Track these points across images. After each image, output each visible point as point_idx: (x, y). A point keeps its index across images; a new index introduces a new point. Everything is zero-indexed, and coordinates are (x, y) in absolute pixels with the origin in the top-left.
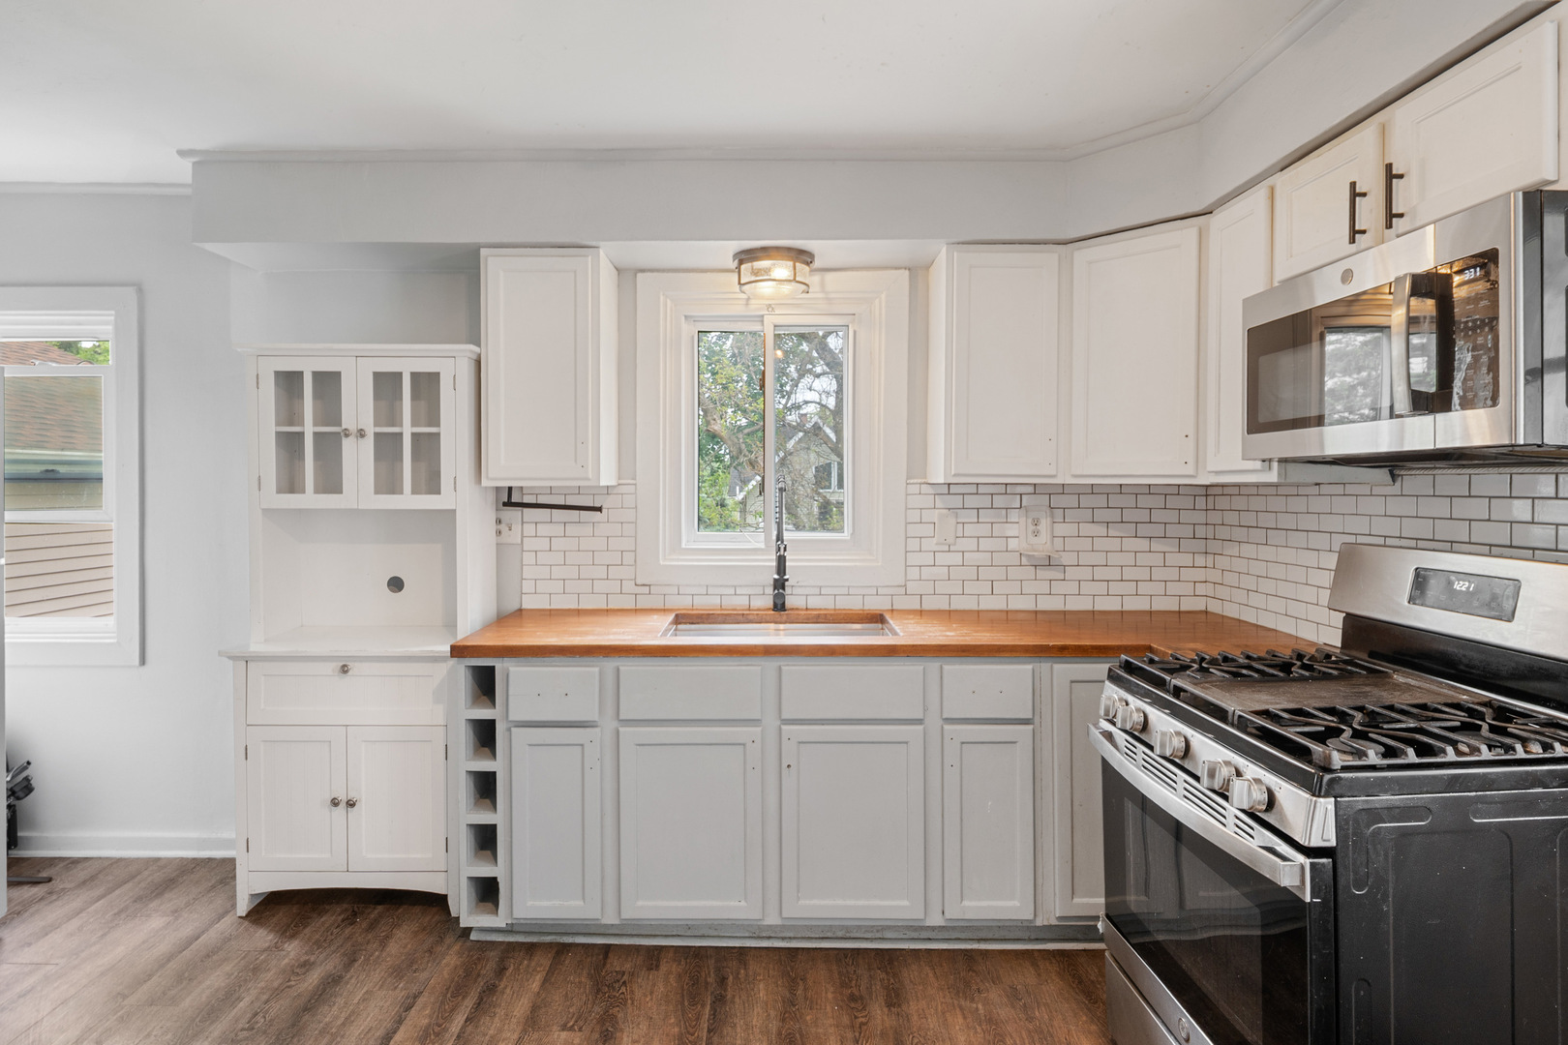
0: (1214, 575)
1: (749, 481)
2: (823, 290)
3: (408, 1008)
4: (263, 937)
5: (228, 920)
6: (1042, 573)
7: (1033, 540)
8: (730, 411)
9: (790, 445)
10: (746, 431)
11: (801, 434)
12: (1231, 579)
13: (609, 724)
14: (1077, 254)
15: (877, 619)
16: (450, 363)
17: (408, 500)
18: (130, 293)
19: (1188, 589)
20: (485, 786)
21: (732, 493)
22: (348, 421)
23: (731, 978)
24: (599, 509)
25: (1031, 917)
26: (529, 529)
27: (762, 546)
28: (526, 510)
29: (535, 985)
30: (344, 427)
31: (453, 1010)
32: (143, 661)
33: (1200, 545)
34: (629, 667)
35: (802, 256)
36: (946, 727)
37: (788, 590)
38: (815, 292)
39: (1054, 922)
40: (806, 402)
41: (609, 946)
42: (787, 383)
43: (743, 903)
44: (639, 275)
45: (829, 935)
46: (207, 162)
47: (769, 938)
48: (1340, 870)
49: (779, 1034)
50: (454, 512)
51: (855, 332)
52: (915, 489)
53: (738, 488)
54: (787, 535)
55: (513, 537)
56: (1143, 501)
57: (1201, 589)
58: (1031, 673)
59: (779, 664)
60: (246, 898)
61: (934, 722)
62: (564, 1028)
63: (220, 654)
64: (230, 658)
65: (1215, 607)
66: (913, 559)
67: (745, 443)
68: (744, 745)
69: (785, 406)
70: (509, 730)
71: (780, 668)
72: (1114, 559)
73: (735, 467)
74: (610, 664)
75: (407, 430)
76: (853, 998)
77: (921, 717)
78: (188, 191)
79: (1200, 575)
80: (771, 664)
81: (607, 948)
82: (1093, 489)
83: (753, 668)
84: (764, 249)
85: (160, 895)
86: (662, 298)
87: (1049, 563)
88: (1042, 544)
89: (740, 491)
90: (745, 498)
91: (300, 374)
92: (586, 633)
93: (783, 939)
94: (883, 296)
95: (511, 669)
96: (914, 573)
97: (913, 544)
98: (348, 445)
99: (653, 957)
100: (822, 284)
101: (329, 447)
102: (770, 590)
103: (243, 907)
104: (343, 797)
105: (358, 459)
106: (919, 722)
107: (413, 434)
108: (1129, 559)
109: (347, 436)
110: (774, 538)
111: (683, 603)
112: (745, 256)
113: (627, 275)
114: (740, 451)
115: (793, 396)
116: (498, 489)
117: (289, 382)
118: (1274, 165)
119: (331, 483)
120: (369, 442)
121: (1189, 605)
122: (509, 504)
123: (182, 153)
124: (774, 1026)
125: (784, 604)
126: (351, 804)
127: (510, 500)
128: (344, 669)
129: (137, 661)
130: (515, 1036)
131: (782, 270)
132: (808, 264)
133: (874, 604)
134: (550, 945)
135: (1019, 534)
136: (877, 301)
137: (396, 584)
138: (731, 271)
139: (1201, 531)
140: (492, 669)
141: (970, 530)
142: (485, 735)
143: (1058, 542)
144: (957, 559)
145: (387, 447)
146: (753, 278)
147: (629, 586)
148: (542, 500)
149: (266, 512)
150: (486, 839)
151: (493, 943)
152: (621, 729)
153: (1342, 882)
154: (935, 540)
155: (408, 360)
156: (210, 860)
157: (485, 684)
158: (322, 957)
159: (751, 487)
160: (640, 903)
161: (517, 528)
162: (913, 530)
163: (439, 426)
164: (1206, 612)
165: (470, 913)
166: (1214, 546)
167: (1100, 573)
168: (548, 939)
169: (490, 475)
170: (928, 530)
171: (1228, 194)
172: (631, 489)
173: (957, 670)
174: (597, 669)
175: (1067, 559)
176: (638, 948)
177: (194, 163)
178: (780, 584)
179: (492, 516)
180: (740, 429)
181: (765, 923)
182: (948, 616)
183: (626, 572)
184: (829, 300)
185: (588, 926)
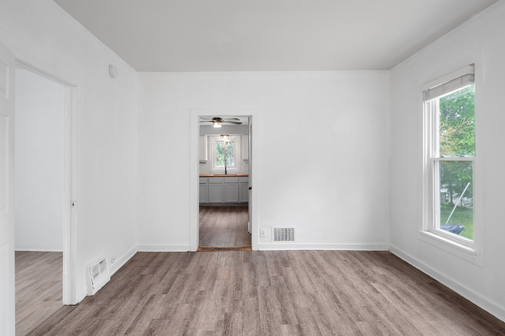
24: (206, 163)
34: (210, 178)
36: (241, 183)
38: (229, 138)
43: (221, 201)
44: (210, 136)
52: (241, 160)
66: (241, 168)
68: (221, 185)
74: (208, 178)
80: (224, 178)
83: (222, 178)
84: (224, 135)
86: (212, 139)
92: (205, 175)
93: (225, 205)
96: (241, 170)
97: (241, 167)
102: (224, 172)
106: (238, 183)
111: (215, 173)
112: (222, 136)
113: (208, 137)
125: (226, 174)
131: (225, 137)
132: (228, 136)
134: (202, 206)
136: (237, 139)
138: (220, 136)
144: (246, 168)
146: (222, 138)
147: (209, 172)
152: (209, 184)
154: (244, 166)
160: (211, 201)
162: (242, 165)
172: (209, 161)
173: (241, 178)
178: (226, 171)
181: (223, 203)
183: (208, 170)
184: (231, 139)
185: (206, 203)
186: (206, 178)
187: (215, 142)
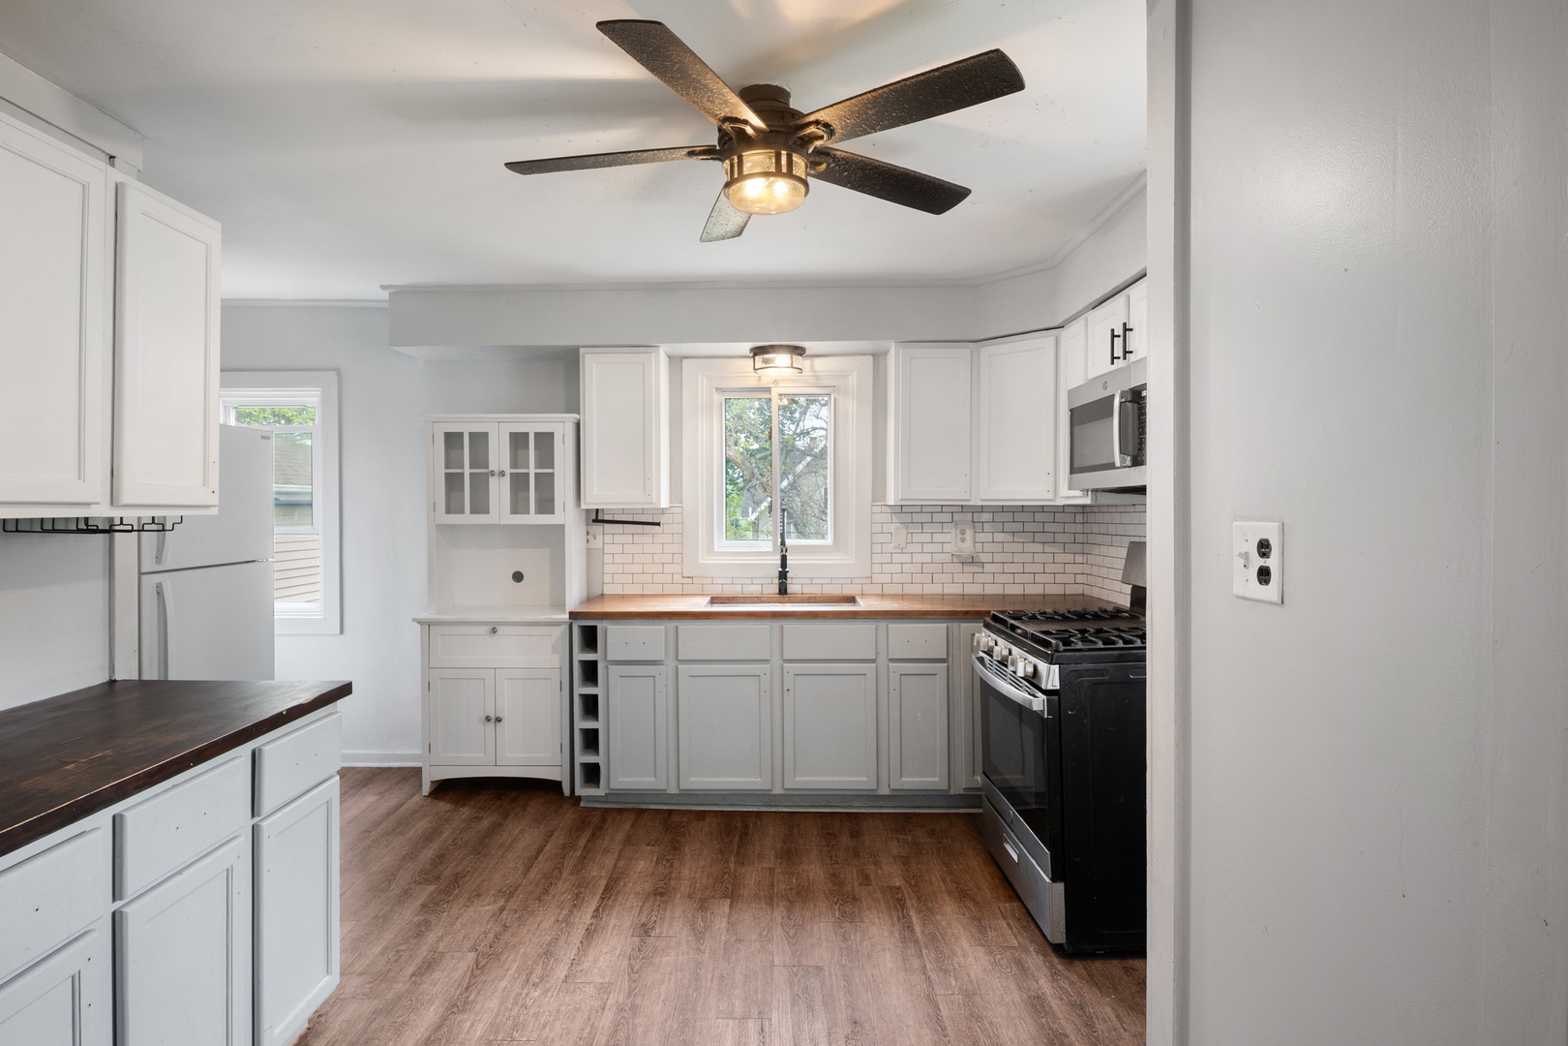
0: (1087, 569)
1: (761, 502)
2: (813, 370)
3: (550, 836)
4: (443, 806)
5: (416, 798)
6: (967, 568)
7: (960, 545)
8: (743, 435)
9: (800, 467)
10: (758, 456)
11: (809, 459)
12: (1095, 570)
13: (671, 663)
14: (983, 350)
15: (852, 600)
16: (560, 426)
17: (533, 518)
18: (333, 374)
19: (1069, 579)
20: (591, 705)
21: (745, 514)
22: (493, 466)
23: (751, 825)
24: (658, 524)
25: (946, 788)
26: (608, 538)
27: (771, 550)
28: (606, 525)
29: (627, 826)
30: (490, 469)
31: (578, 837)
32: (342, 632)
33: (1079, 547)
34: (684, 626)
35: (798, 351)
36: (890, 664)
37: (789, 581)
38: (807, 372)
39: (962, 792)
40: (814, 429)
41: (671, 810)
42: (796, 410)
43: (759, 779)
44: (684, 361)
45: (816, 804)
46: (399, 293)
47: (776, 806)
48: (1062, 702)
49: (782, 848)
50: (564, 525)
51: (835, 399)
52: (878, 509)
53: (750, 509)
54: (788, 542)
55: (597, 544)
56: (1039, 517)
57: (1080, 579)
58: (945, 629)
59: (780, 624)
60: (429, 783)
61: (882, 661)
62: (648, 845)
63: (413, 620)
64: (419, 623)
65: (1088, 591)
66: (877, 558)
67: (759, 468)
68: (759, 676)
69: (795, 433)
70: (607, 667)
71: (782, 626)
72: (1018, 558)
73: (748, 490)
74: (671, 624)
75: (532, 471)
76: (829, 834)
77: (874, 658)
78: (386, 305)
79: (1078, 569)
80: (776, 624)
81: (670, 811)
82: (1003, 509)
83: (764, 626)
84: (772, 346)
85: (365, 786)
86: (700, 376)
87: (973, 561)
88: (967, 547)
89: (753, 512)
90: (757, 519)
91: (461, 434)
92: (653, 606)
93: (785, 806)
94: (855, 374)
95: (609, 627)
96: (877, 568)
97: (877, 548)
98: (493, 482)
99: (701, 815)
100: (812, 366)
101: (480, 483)
102: (776, 581)
103: (426, 789)
104: (493, 716)
105: (500, 491)
106: (873, 661)
107: (536, 474)
108: (1028, 558)
109: (493, 475)
110: (779, 544)
111: (717, 591)
112: (758, 351)
113: (675, 361)
114: (753, 474)
115: (801, 424)
116: (587, 511)
117: (452, 440)
118: (1088, 306)
119: (480, 506)
120: (507, 480)
121: (1070, 590)
122: (596, 521)
123: (383, 287)
124: (779, 845)
125: (786, 589)
126: (499, 720)
127: (597, 518)
128: (494, 631)
129: (338, 632)
130: (619, 848)
131: (782, 359)
132: (801, 355)
133: (848, 591)
134: (633, 810)
135: (952, 541)
136: (850, 378)
137: (518, 577)
138: (749, 357)
139: (1080, 538)
140: (594, 628)
141: (917, 538)
142: (590, 672)
143: (979, 547)
144: (906, 558)
145: (519, 483)
146: (764, 366)
147: (678, 578)
148: (617, 518)
149: (439, 527)
150: (591, 739)
151: (596, 808)
152: (679, 666)
153: (1063, 707)
154: (892, 545)
155: (533, 424)
156: (389, 768)
157: (590, 638)
158: (486, 814)
159: (763, 508)
160: (692, 779)
161: (599, 537)
162: (879, 538)
163: (553, 468)
164: (1083, 595)
165: (581, 787)
166: (1087, 548)
167: (1008, 568)
168: (631, 806)
169: (587, 501)
170: (887, 538)
171: (1071, 317)
172: (679, 510)
173: (896, 627)
174: (663, 627)
175: (983, 558)
176: (690, 812)
177: (390, 294)
178: (783, 575)
179: (584, 529)
180: (752, 454)
181: (774, 793)
182: (903, 597)
183: (675, 569)
184: (817, 377)
185: (659, 795)
186: (659, 628)
187: (719, 398)
